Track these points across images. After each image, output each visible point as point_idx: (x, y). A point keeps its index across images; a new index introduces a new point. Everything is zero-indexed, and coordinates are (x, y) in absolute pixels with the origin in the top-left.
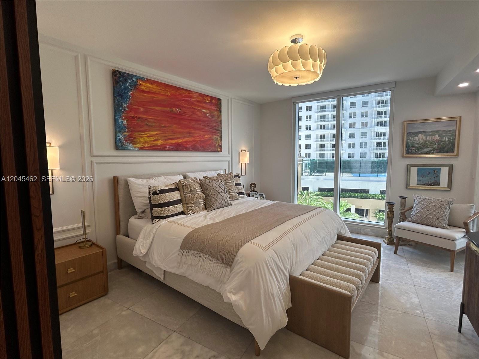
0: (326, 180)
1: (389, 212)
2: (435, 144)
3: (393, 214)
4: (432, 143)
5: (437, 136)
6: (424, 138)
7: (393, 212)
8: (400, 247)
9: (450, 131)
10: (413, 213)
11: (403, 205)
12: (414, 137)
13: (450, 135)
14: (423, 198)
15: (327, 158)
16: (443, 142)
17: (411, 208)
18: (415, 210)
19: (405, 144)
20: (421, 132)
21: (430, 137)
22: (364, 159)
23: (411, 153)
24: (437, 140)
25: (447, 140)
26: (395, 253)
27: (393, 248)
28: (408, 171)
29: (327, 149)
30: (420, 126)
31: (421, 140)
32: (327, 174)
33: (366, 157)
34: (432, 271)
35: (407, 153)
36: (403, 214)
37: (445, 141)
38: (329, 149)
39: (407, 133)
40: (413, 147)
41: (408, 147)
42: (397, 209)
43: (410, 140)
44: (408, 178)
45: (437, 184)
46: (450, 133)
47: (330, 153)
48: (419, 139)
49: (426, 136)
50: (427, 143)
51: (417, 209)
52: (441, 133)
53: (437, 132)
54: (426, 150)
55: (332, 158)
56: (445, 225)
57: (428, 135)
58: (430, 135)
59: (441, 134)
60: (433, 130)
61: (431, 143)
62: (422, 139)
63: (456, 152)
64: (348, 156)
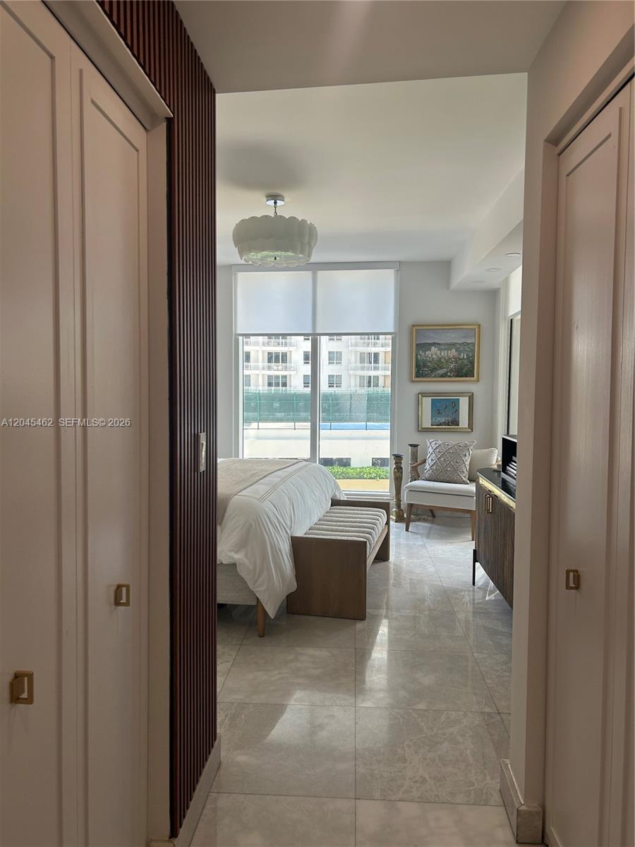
0: (258, 438)
1: (396, 470)
2: (452, 363)
3: (402, 473)
4: (448, 360)
5: (454, 350)
6: (439, 352)
7: (401, 468)
8: (412, 524)
9: (468, 344)
10: (427, 467)
11: (414, 457)
12: (425, 351)
13: (469, 350)
14: (440, 442)
15: (257, 386)
16: (461, 359)
17: (424, 461)
18: (430, 461)
19: (414, 360)
20: (434, 344)
21: (446, 352)
22: (337, 389)
23: (423, 376)
24: (454, 357)
25: (465, 357)
26: (407, 530)
27: (403, 525)
28: (418, 403)
29: (255, 364)
30: (432, 335)
31: (434, 356)
32: (262, 425)
33: (340, 386)
34: (451, 543)
35: (417, 376)
36: (414, 469)
37: (463, 358)
38: (261, 365)
39: (417, 345)
40: (425, 366)
41: (418, 366)
42: (406, 465)
43: (421, 355)
44: (420, 415)
45: (456, 422)
46: (469, 348)
47: (263, 375)
48: (432, 355)
49: (440, 350)
50: (443, 360)
51: (432, 460)
52: (458, 346)
53: (454, 344)
54: (441, 372)
55: (266, 388)
56: (464, 479)
57: (443, 350)
58: (446, 349)
59: (459, 348)
60: (449, 342)
61: (447, 362)
62: (436, 354)
63: (475, 375)
64: (304, 383)
